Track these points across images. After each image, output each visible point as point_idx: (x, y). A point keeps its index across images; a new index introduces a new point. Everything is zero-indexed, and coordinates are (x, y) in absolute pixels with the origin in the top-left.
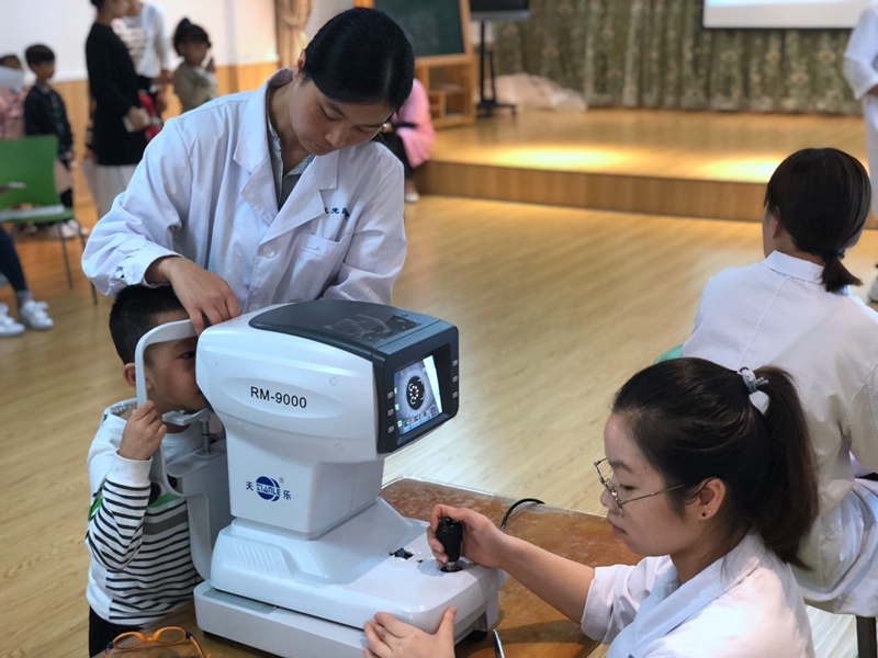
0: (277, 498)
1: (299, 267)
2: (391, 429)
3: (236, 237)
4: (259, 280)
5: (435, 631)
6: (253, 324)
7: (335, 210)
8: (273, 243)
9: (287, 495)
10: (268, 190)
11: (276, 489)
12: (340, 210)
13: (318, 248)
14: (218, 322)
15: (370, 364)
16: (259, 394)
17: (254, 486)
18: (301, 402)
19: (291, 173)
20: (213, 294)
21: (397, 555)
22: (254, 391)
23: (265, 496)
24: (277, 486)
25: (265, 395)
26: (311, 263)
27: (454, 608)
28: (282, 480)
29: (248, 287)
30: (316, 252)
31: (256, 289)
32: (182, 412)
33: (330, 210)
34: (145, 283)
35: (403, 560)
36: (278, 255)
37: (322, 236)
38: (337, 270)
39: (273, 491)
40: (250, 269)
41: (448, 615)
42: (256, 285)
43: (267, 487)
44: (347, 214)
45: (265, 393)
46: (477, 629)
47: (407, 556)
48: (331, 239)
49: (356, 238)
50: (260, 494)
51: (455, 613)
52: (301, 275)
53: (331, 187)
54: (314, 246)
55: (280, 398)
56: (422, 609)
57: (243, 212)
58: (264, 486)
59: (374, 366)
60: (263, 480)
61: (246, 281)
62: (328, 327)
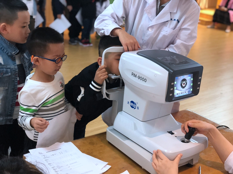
0: (135, 108)
1: (160, 36)
2: (171, 95)
3: (142, 23)
4: (146, 38)
5: (173, 160)
6: (138, 54)
7: (175, 20)
8: (152, 27)
9: (138, 108)
10: (154, 10)
11: (135, 105)
12: (176, 20)
13: (167, 31)
14: (131, 51)
15: (168, 72)
16: (134, 75)
17: (130, 103)
18: (145, 80)
19: (162, 6)
20: (132, 41)
21: (169, 132)
22: (133, 74)
23: (132, 107)
24: (136, 105)
25: (135, 76)
26: (164, 36)
27: (181, 154)
28: (137, 103)
29: (143, 40)
30: (166, 32)
31: (145, 41)
32: (114, 74)
33: (173, 19)
34: (110, 35)
35: (171, 135)
36: (153, 31)
37: (169, 27)
38: (173, 40)
39: (134, 106)
40: (144, 34)
41: (179, 156)
42: (145, 39)
43: (133, 104)
44: (178, 21)
45: (135, 75)
46: (190, 163)
47: (172, 134)
48: (172, 29)
49: (181, 30)
50: (131, 106)
51: (181, 156)
52: (161, 39)
53: (174, 12)
54: (166, 30)
55: (139, 78)
56: (170, 152)
57: (145, 16)
58: (132, 104)
59: (169, 73)
60: (132, 102)
61: (143, 38)
62: (159, 58)
